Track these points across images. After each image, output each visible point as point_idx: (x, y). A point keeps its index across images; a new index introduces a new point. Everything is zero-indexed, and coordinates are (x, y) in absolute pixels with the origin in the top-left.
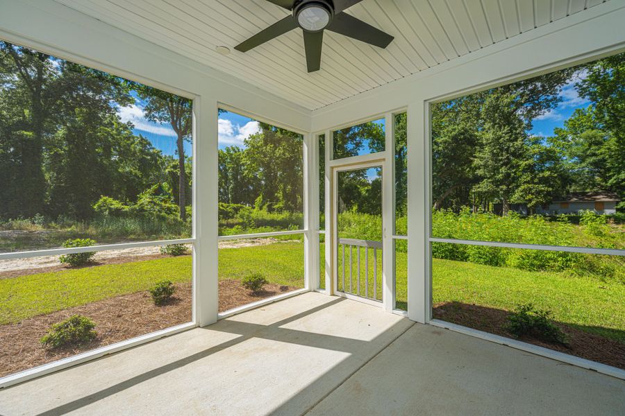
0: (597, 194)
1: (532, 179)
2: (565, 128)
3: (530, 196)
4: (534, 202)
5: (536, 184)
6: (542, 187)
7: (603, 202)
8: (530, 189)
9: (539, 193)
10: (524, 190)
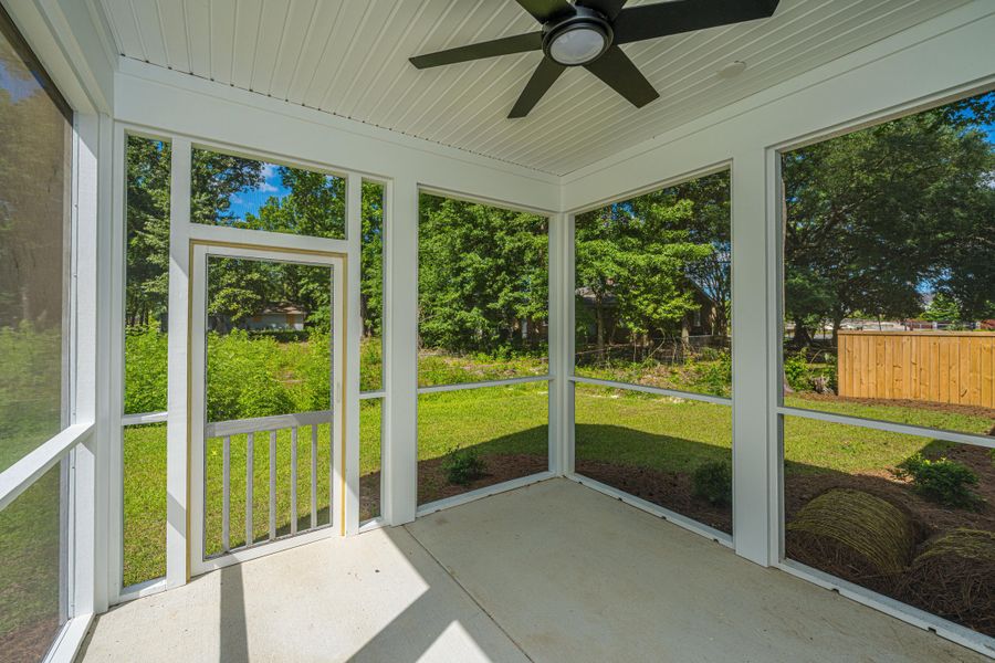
0: (288, 305)
1: (238, 281)
2: (258, 216)
3: (234, 306)
4: (239, 314)
5: (243, 288)
6: (249, 294)
7: (293, 315)
8: (236, 296)
9: (246, 301)
10: (227, 296)
